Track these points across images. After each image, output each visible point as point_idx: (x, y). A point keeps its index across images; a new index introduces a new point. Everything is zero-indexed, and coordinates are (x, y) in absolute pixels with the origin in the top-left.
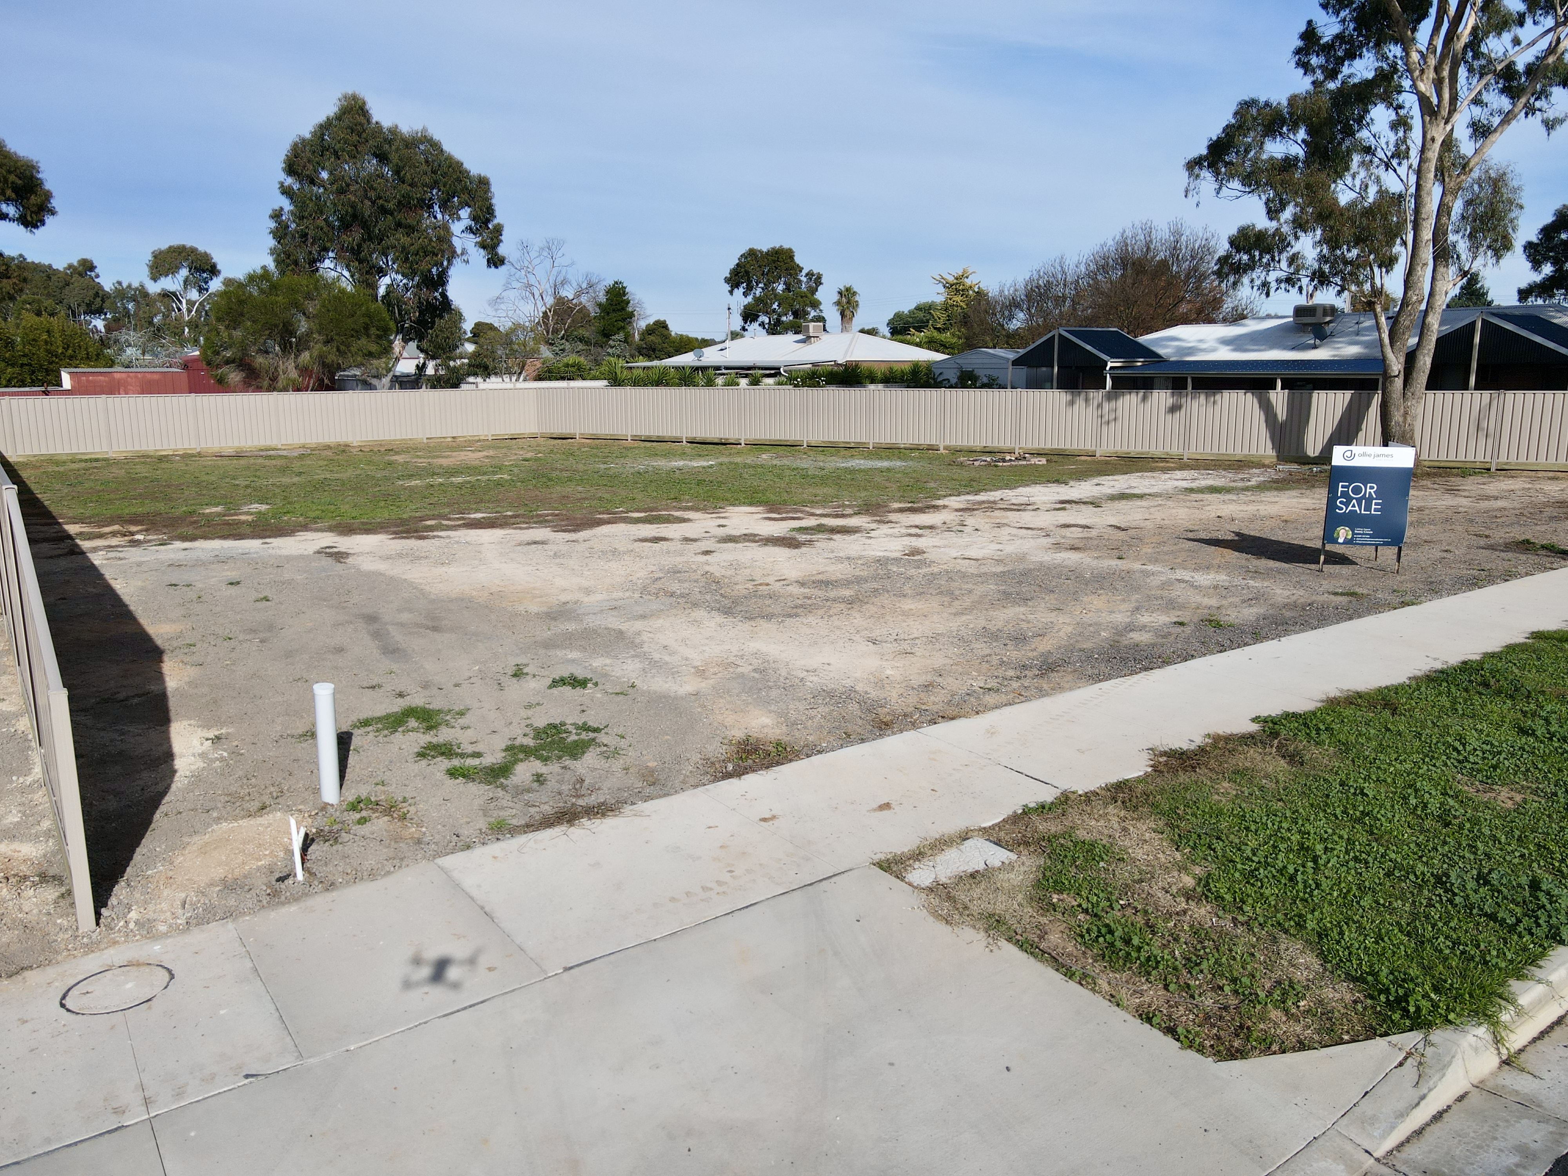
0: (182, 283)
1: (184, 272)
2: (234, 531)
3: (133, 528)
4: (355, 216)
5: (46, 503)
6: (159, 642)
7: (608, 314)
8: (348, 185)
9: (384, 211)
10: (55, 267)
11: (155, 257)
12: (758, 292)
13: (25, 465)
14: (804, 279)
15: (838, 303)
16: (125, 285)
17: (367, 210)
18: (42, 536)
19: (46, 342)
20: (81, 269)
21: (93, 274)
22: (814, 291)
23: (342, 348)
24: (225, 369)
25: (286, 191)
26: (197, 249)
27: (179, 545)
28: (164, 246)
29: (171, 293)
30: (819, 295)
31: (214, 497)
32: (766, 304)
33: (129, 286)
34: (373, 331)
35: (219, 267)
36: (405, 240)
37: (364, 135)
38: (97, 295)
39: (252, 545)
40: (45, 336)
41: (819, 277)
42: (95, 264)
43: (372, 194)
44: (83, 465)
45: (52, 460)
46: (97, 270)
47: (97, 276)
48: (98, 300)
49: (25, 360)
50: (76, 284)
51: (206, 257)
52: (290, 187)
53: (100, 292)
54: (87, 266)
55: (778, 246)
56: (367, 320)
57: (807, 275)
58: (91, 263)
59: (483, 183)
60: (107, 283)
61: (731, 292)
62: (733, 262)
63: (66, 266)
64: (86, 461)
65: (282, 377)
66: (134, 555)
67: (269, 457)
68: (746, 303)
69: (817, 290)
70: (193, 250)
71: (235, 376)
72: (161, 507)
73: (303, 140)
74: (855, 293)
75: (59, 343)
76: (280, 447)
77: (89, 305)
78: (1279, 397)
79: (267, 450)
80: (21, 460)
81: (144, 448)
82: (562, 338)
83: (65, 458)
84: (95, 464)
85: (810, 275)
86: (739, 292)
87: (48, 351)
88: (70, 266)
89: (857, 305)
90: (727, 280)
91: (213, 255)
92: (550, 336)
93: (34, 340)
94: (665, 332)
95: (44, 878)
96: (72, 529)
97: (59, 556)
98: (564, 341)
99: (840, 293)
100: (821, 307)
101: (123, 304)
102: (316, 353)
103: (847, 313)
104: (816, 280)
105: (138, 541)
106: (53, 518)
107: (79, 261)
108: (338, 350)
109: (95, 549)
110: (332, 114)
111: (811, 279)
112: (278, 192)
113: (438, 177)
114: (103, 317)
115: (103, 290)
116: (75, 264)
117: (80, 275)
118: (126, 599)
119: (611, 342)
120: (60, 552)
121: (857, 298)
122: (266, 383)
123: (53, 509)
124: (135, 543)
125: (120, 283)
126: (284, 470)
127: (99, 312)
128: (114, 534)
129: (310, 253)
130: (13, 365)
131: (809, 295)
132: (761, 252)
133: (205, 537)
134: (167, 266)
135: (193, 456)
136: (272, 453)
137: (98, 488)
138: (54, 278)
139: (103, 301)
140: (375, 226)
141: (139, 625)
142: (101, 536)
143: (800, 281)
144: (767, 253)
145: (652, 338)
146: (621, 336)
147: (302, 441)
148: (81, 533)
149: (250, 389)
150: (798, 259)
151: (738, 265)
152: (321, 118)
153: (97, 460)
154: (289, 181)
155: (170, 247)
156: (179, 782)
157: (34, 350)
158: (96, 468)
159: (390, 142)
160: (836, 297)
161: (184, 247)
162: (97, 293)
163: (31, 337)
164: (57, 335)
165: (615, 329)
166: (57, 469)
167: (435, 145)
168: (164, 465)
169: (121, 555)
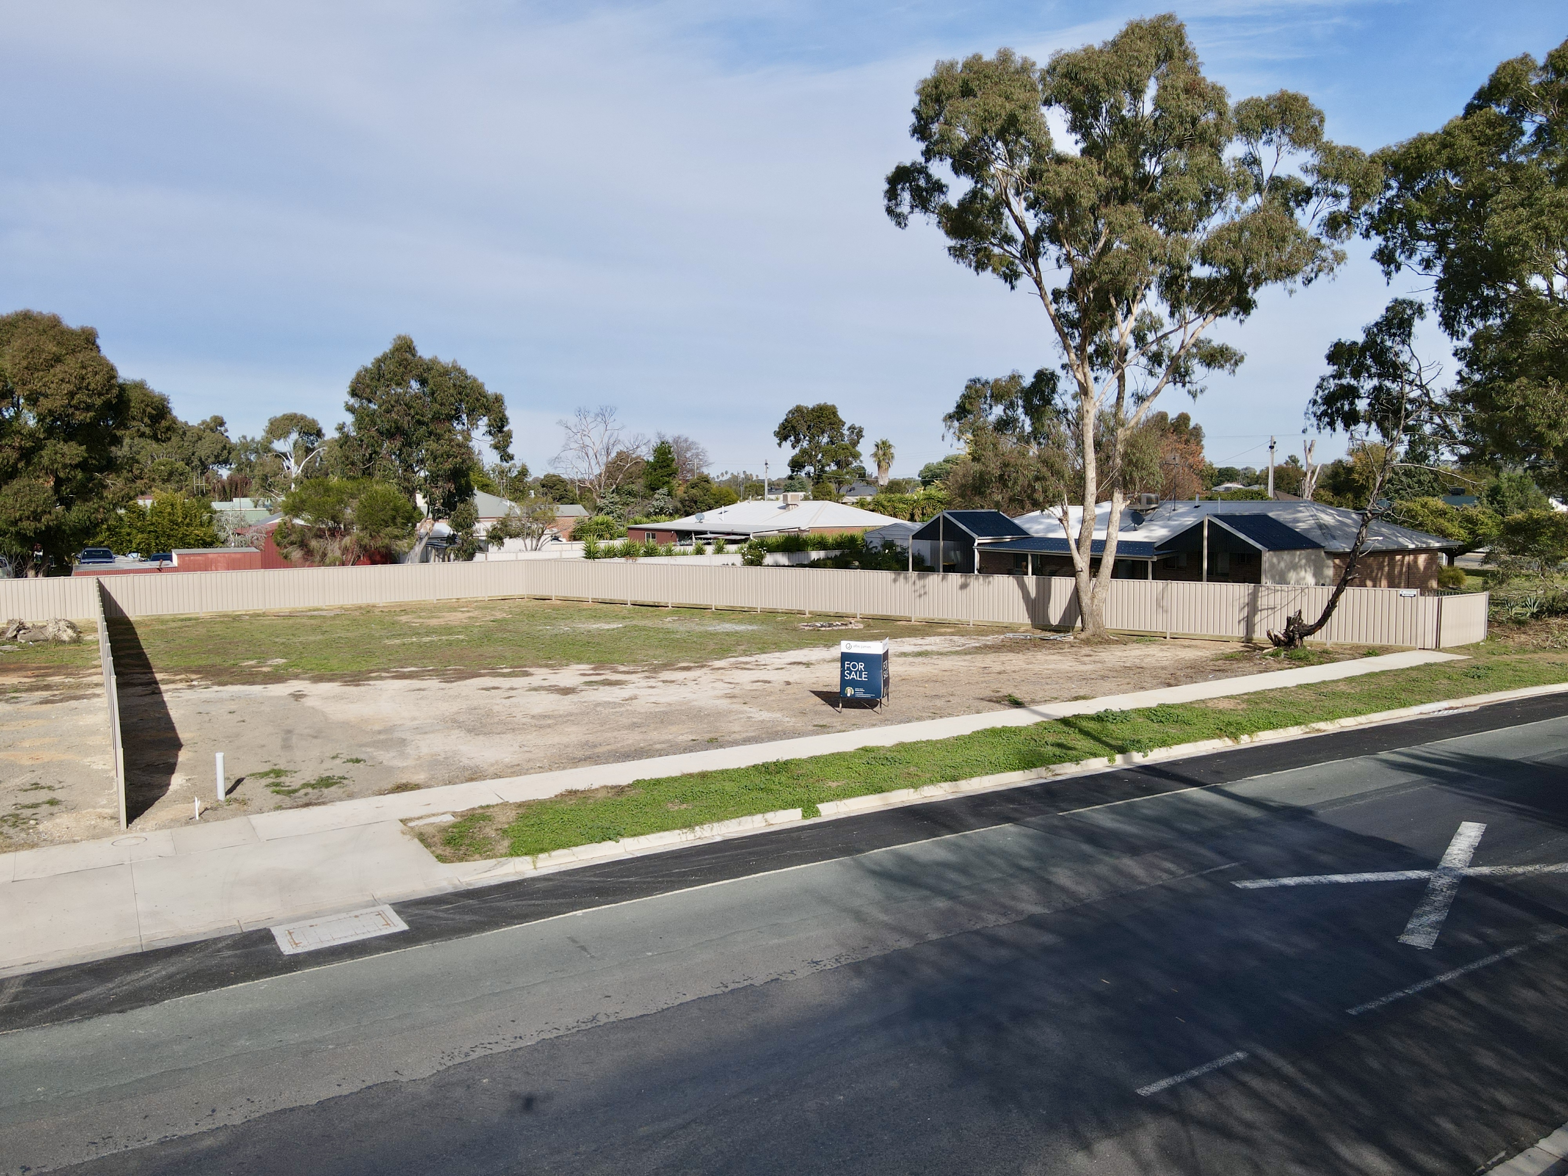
0: (292, 446)
1: (294, 436)
2: (250, 678)
3: (194, 676)
4: (397, 428)
5: (148, 656)
6: (182, 741)
7: (655, 470)
8: (393, 406)
9: (420, 423)
10: (190, 424)
11: (271, 424)
12: (805, 444)
13: (140, 623)
14: (846, 432)
15: (875, 455)
16: (249, 439)
17: (405, 422)
18: (139, 681)
19: (170, 514)
20: (212, 425)
21: (223, 429)
22: (855, 444)
23: (373, 534)
24: (290, 549)
25: (350, 409)
26: (306, 417)
27: (216, 688)
28: (279, 414)
29: (282, 453)
30: (860, 448)
31: (255, 653)
32: (810, 456)
33: (253, 440)
34: (399, 520)
35: (323, 431)
36: (434, 446)
37: (409, 367)
38: (224, 448)
39: (257, 689)
40: (169, 510)
41: (860, 431)
42: (225, 420)
43: (412, 412)
44: (180, 623)
45: (160, 620)
46: (226, 426)
47: (226, 431)
48: (225, 452)
49: (152, 528)
50: (207, 439)
51: (314, 423)
52: (353, 406)
53: (228, 446)
54: (219, 422)
55: (822, 403)
56: (394, 513)
57: (849, 428)
58: (222, 420)
59: (498, 399)
60: (234, 435)
61: (780, 445)
62: (782, 418)
63: (200, 422)
64: (182, 620)
65: (330, 555)
66: (188, 694)
67: (312, 617)
68: (794, 454)
69: (858, 442)
70: (303, 418)
71: (296, 554)
72: (218, 660)
73: (366, 370)
74: (890, 446)
75: (180, 514)
76: (324, 607)
77: (217, 457)
78: (1030, 580)
79: (310, 610)
80: (138, 619)
81: (225, 609)
82: (613, 492)
83: (169, 617)
84: (188, 623)
85: (852, 428)
86: (787, 444)
87: (171, 521)
88: (204, 422)
89: (892, 457)
90: (777, 434)
91: (319, 422)
92: (602, 491)
93: (160, 512)
94: (707, 486)
95: (112, 818)
96: (159, 676)
97: (145, 695)
98: (614, 495)
99: (877, 446)
100: (861, 458)
101: (246, 455)
102: (354, 538)
103: (883, 464)
104: (857, 433)
105: (194, 686)
106: (151, 668)
107: (211, 418)
108: (371, 535)
109: (167, 691)
110: (388, 351)
111: (853, 432)
112: (344, 409)
113: (463, 397)
114: (228, 467)
115: (230, 443)
116: (208, 420)
117: (212, 430)
118: (174, 720)
119: (656, 496)
120: (147, 692)
121: (892, 450)
122: (318, 558)
123: (152, 661)
124: (191, 687)
125: (244, 437)
126: (314, 629)
127: (226, 462)
128: (181, 681)
129: (364, 455)
130: (142, 532)
131: (850, 447)
132: (807, 408)
133: (232, 684)
134: (280, 432)
135: (259, 615)
136: (315, 613)
137: (184, 644)
138: (188, 434)
139: (229, 453)
140: (413, 435)
141: (176, 734)
142: (173, 682)
143: (842, 435)
144: (813, 410)
145: (694, 491)
146: (664, 490)
147: (341, 603)
148: (163, 680)
149: (308, 563)
150: (841, 415)
151: (786, 420)
152: (379, 354)
153: (190, 619)
154: (352, 401)
155: (284, 415)
156: (169, 793)
157: (160, 520)
158: (188, 626)
159: (429, 369)
160: (873, 450)
161: (295, 414)
162: (225, 446)
163: (158, 510)
164: (179, 508)
165: (660, 484)
166: (161, 627)
167: (462, 372)
168: (236, 624)
169: (180, 695)
